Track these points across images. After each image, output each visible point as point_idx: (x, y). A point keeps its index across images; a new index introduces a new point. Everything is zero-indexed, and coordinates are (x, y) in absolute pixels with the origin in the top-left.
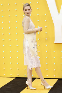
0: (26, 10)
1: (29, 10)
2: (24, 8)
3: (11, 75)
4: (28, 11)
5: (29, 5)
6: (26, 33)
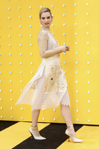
0: (43, 18)
1: (48, 18)
2: (40, 15)
4: (46, 20)
5: (48, 10)
6: (43, 57)
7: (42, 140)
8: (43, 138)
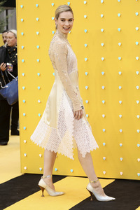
0: (63, 20)
3: (104, 173)
7: (110, 201)
8: (111, 198)
